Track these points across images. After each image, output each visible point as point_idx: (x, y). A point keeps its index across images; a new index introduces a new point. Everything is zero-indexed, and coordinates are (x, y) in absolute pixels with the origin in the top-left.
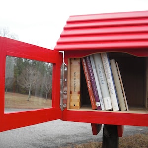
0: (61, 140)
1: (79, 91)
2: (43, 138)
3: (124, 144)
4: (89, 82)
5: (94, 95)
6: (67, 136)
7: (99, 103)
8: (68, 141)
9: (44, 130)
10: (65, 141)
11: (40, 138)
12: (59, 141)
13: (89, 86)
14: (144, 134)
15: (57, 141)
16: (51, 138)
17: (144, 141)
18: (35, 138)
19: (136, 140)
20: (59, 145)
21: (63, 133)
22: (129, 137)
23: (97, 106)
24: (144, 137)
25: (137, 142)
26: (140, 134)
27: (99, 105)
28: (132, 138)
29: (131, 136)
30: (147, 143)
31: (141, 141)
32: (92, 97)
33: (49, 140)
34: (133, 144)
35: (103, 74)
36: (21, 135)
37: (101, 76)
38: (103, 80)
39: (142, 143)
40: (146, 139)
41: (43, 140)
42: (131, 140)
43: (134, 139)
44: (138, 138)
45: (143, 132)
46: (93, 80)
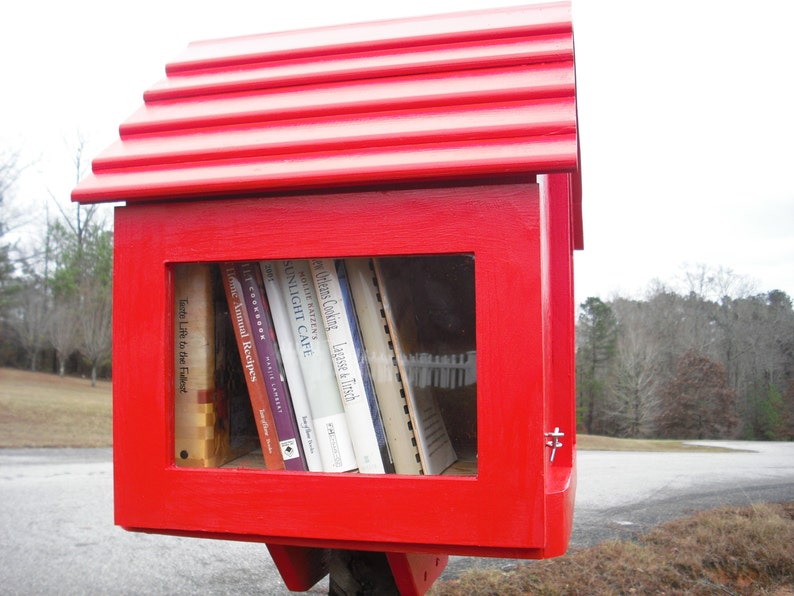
1: (204, 387)
2: (209, 571)
3: (551, 586)
4: (246, 347)
5: (272, 406)
7: (293, 443)
11: (197, 571)
13: (250, 366)
16: (244, 571)
18: (179, 574)
19: (600, 569)
23: (286, 456)
24: (634, 556)
25: (605, 575)
26: (620, 542)
27: (295, 454)
28: (586, 561)
29: (581, 551)
30: (645, 577)
31: (624, 569)
32: (263, 416)
33: (236, 581)
34: (587, 584)
35: (311, 305)
36: (119, 562)
37: (299, 315)
38: (310, 335)
39: (628, 581)
40: (642, 561)
41: (210, 583)
42: (582, 571)
43: (594, 565)
44: (609, 559)
45: (633, 533)
46: (263, 337)
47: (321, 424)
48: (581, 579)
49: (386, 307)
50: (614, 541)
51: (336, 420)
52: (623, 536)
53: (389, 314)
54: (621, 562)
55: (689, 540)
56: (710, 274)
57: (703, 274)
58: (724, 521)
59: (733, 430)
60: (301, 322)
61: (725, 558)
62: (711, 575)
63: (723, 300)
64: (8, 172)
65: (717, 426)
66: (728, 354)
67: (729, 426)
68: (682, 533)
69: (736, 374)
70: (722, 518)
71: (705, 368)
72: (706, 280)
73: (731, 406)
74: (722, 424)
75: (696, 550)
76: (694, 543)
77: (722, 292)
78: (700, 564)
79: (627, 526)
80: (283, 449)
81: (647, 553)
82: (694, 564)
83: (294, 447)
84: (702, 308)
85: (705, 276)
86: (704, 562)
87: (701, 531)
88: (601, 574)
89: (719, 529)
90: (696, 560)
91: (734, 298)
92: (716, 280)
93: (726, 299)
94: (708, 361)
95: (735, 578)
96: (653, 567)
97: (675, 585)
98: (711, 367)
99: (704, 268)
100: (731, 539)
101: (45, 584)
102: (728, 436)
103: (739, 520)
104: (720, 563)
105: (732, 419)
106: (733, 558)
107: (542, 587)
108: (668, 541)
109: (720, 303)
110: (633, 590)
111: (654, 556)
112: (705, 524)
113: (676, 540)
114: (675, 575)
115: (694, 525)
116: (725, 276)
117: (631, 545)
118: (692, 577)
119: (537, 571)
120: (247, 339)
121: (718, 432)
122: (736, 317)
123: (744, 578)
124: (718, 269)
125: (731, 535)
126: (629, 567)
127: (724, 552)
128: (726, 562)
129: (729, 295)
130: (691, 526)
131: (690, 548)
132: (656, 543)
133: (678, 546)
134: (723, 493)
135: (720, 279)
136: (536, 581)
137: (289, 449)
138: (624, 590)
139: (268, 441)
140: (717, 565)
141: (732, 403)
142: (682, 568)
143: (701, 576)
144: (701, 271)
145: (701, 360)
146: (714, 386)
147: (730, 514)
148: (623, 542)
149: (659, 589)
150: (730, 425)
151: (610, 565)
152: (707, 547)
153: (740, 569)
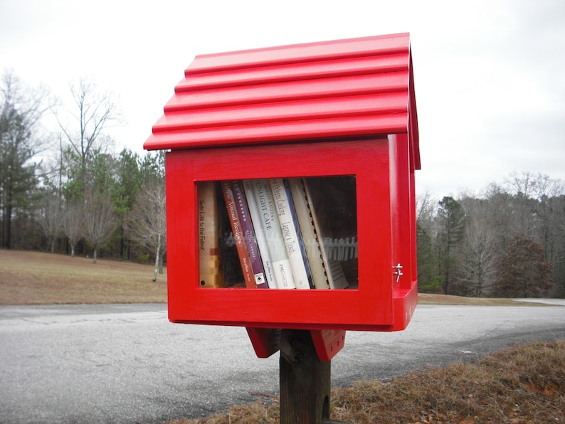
0: (237, 388)
1: (214, 247)
2: (186, 382)
3: (415, 392)
4: (236, 225)
6: (254, 374)
7: (261, 275)
8: (256, 388)
9: (192, 362)
10: (247, 388)
11: (178, 382)
12: (231, 389)
13: (238, 235)
14: (473, 362)
15: (224, 390)
16: (209, 382)
17: (472, 383)
18: (165, 383)
19: (448, 382)
20: (230, 400)
21: (244, 368)
22: (429, 374)
23: (258, 283)
24: (472, 373)
25: (452, 386)
26: (463, 364)
27: (263, 281)
28: (439, 376)
29: (436, 370)
30: (479, 387)
31: (465, 382)
32: (245, 262)
33: (204, 388)
34: (439, 391)
35: (270, 202)
36: (126, 376)
37: (264, 208)
38: (270, 218)
39: (467, 390)
40: (477, 377)
41: (187, 389)
42: (436, 382)
43: (445, 379)
44: (455, 375)
45: (472, 359)
46: (245, 220)
47: (276, 265)
48: (435, 388)
49: (310, 203)
50: (458, 363)
51: (284, 263)
52: (465, 360)
53: (311, 207)
54: (463, 377)
55: (511, 363)
56: (532, 179)
57: (527, 180)
58: (535, 351)
59: (549, 291)
60: (265, 211)
61: (535, 375)
62: (525, 386)
63: (542, 198)
64: (32, 114)
65: (538, 289)
66: (546, 236)
67: (546, 289)
68: (506, 359)
69: (552, 252)
70: (534, 349)
71: (528, 247)
72: (529, 184)
73: (548, 275)
74: (540, 286)
75: (515, 370)
76: (514, 365)
77: (541, 192)
78: (518, 379)
79: (468, 354)
80: (257, 278)
81: (481, 371)
82: (514, 379)
83: (262, 277)
84: (527, 204)
85: (529, 181)
86: (520, 377)
87: (519, 358)
88: (450, 384)
89: (532, 356)
90: (516, 376)
91: (550, 196)
92: (537, 184)
93: (544, 197)
94: (530, 242)
95: (542, 389)
96: (485, 381)
97: (500, 393)
98: (533, 246)
99: (528, 175)
100: (540, 363)
101: (79, 390)
102: (546, 296)
103: (547, 350)
104: (532, 379)
105: (549, 283)
106: (541, 376)
107: (408, 393)
108: (496, 364)
109: (540, 200)
110: (470, 395)
111: (486, 374)
112: (522, 352)
113: (501, 363)
114: (500, 386)
115: (515, 353)
116: (543, 181)
117: (471, 366)
118: (512, 388)
119: (405, 382)
120: (236, 221)
121: (538, 292)
122: (551, 209)
123: (549, 389)
124: (538, 176)
125: (541, 361)
126: (468, 380)
127: (535, 371)
128: (536, 378)
129: (546, 194)
130: (513, 354)
131: (511, 369)
132: (488, 365)
133: (503, 367)
134: (536, 333)
135: (539, 183)
136: (404, 389)
137: (259, 279)
138: (465, 395)
139: (248, 275)
140: (530, 380)
141: (549, 272)
142: (505, 381)
143: (519, 387)
144: (526, 177)
145: (526, 241)
146: (535, 260)
147: (540, 346)
148: (465, 364)
149: (489, 395)
150: (547, 287)
151: (455, 379)
152: (523, 368)
153: (546, 383)
